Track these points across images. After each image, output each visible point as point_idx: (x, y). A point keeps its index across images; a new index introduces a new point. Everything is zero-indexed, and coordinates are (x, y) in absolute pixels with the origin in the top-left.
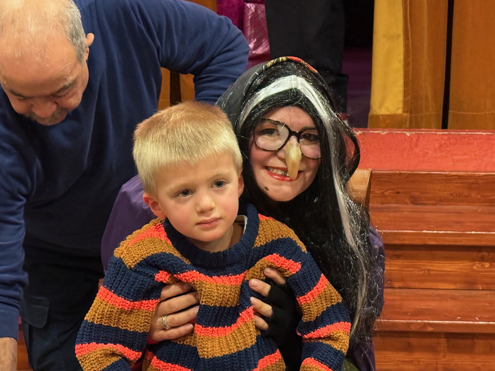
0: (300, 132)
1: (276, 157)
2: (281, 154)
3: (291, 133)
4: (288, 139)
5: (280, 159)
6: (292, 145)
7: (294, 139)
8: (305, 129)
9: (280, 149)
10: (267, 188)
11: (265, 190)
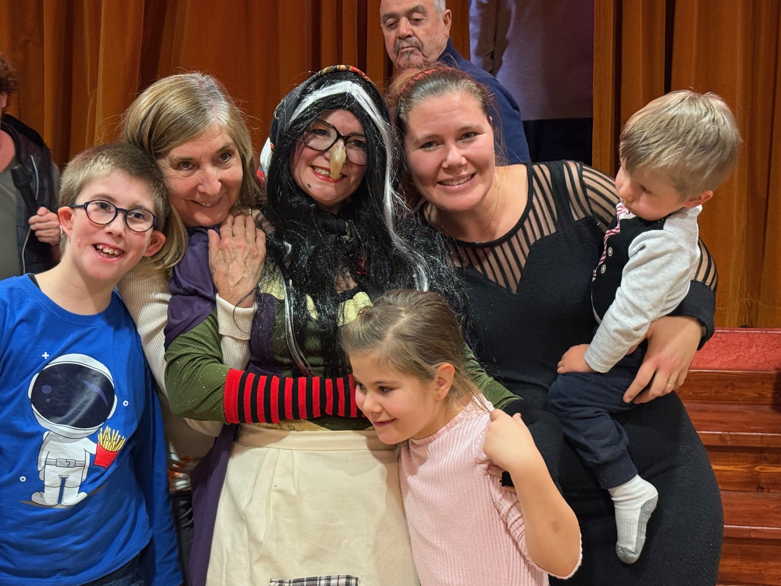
0: (348, 137)
1: (322, 157)
2: (327, 155)
3: (339, 137)
4: (336, 141)
5: (326, 159)
6: (338, 147)
7: (341, 143)
8: (354, 134)
9: (327, 150)
10: (309, 186)
11: (307, 187)
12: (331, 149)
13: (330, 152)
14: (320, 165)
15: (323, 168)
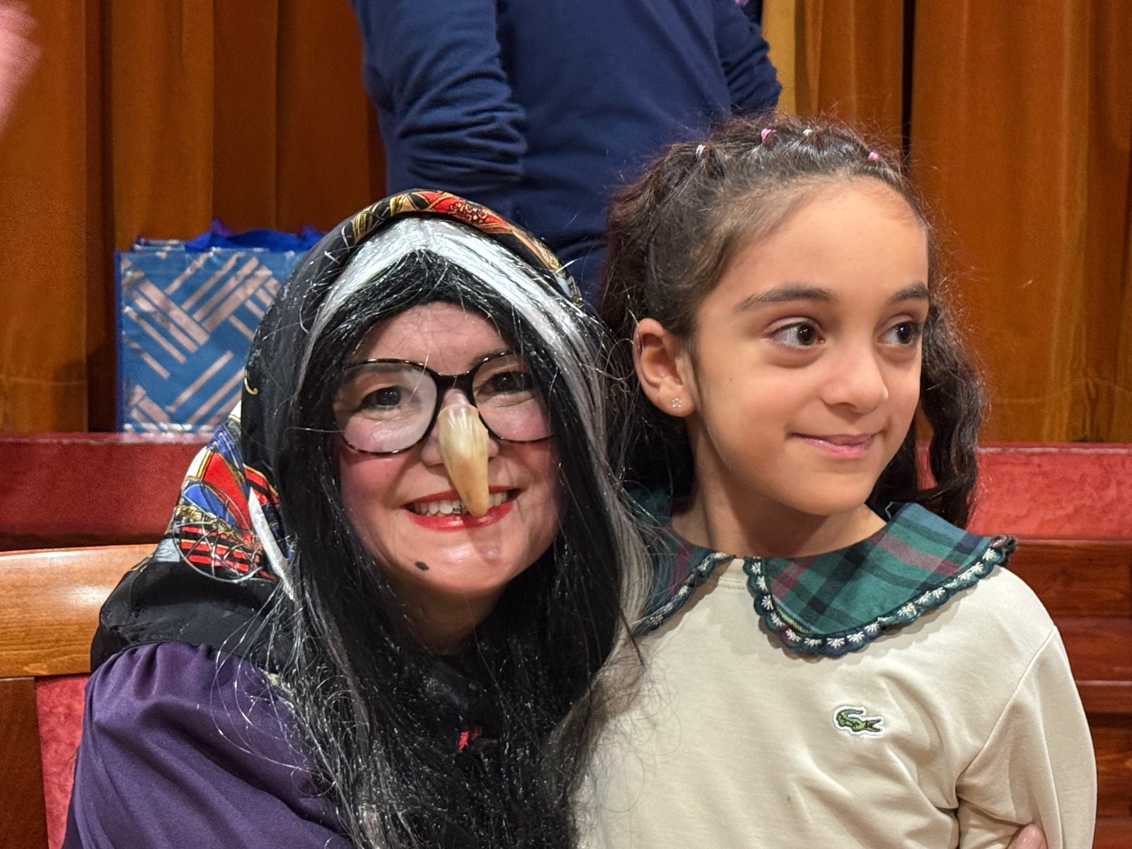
0: (470, 375)
4: (440, 402)
5: (432, 467)
10: (422, 566)
11: (418, 571)
12: (434, 432)
13: (437, 441)
14: (426, 493)
15: (437, 498)
